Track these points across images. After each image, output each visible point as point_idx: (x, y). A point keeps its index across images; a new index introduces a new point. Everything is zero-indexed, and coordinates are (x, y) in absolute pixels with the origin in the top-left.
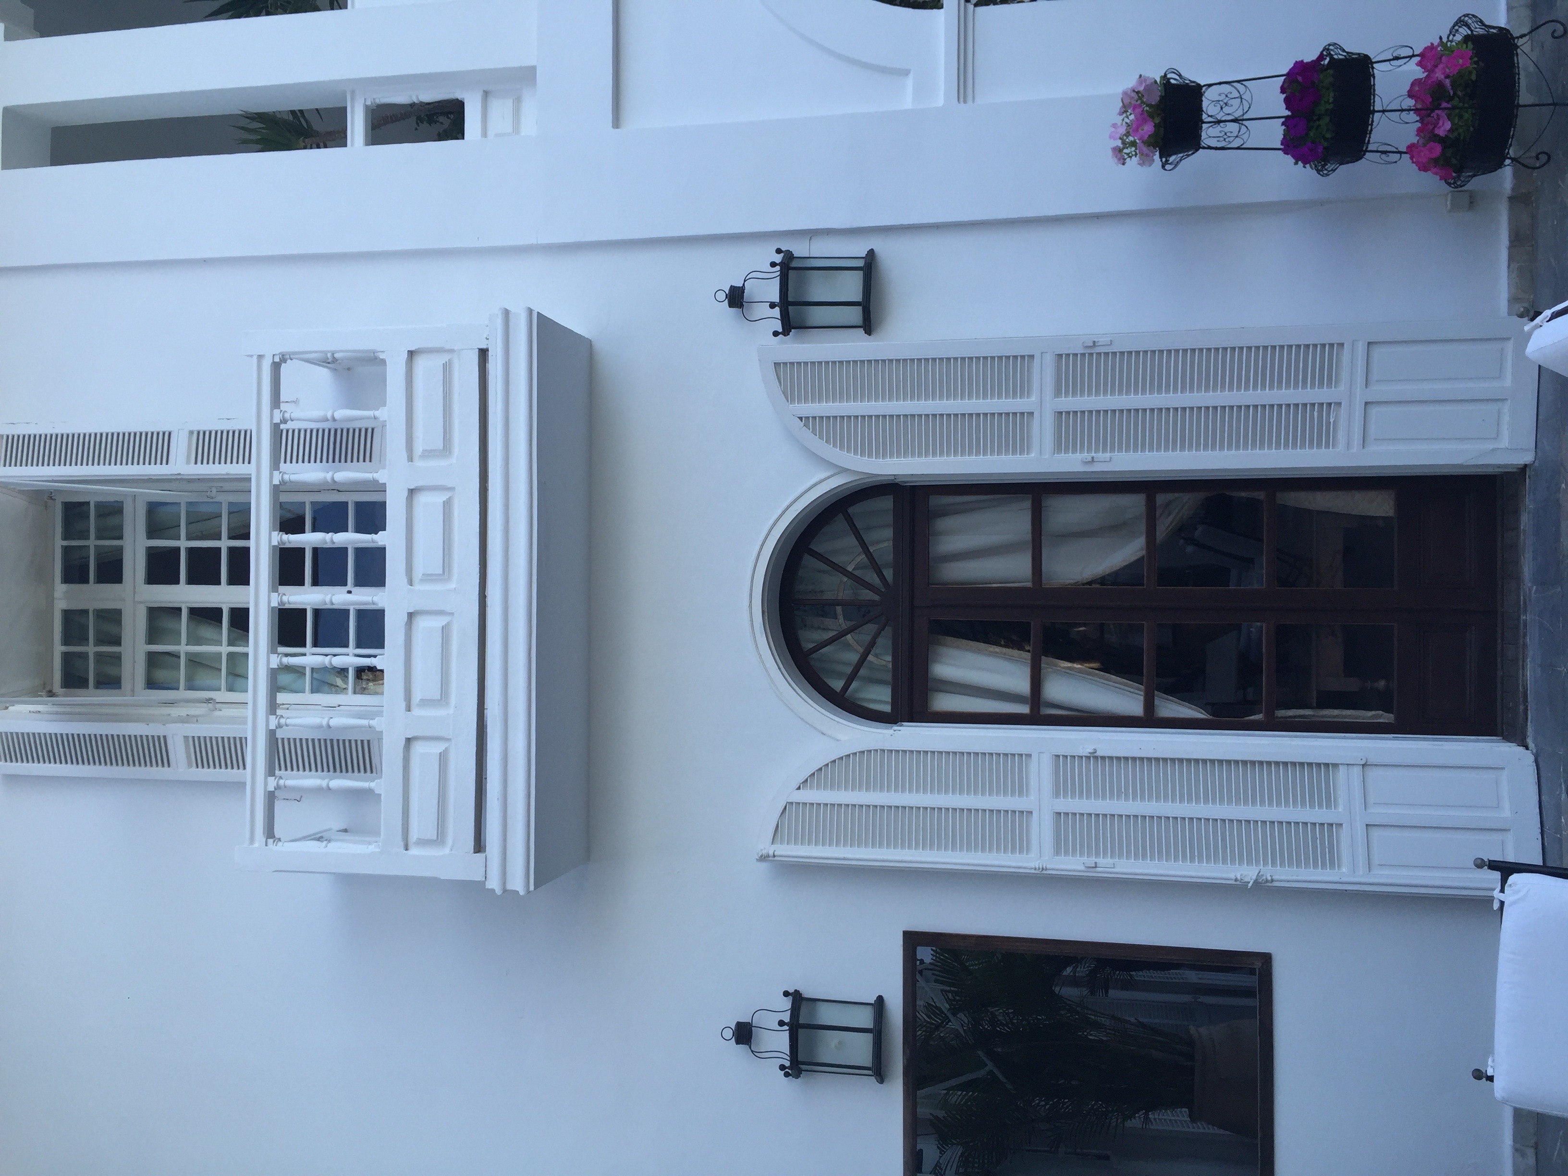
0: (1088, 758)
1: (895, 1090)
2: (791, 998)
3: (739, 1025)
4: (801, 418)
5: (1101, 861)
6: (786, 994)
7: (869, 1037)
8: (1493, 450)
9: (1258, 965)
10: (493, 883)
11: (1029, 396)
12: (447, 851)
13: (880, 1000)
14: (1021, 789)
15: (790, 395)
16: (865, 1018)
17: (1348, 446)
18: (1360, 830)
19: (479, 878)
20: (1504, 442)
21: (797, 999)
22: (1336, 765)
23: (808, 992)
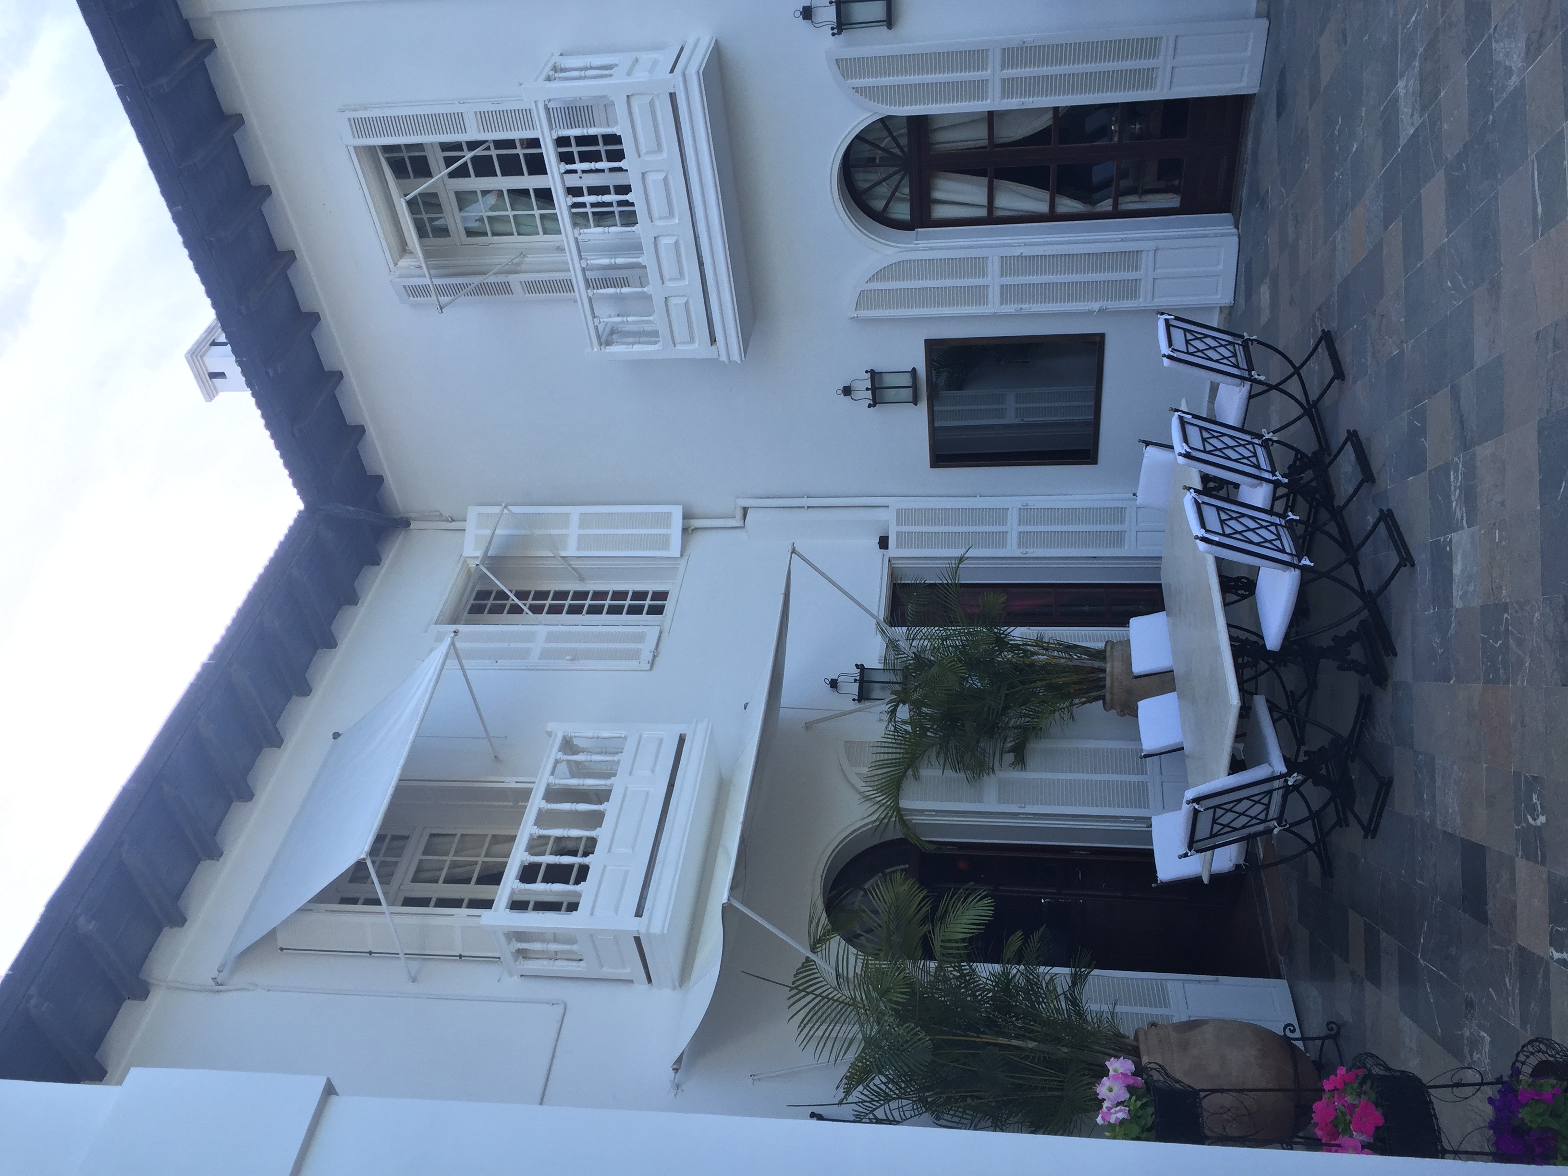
0: (1018, 257)
1: (923, 405)
2: (869, 374)
3: (844, 387)
4: (853, 88)
5: (1023, 306)
6: (867, 372)
7: (911, 389)
8: (1238, 88)
9: (1098, 339)
10: (724, 358)
11: (986, 71)
12: (696, 345)
13: (914, 369)
14: (984, 275)
15: (845, 75)
16: (906, 380)
17: (1162, 89)
18: (1151, 281)
19: (716, 356)
20: (1244, 84)
21: (874, 375)
22: (1142, 251)
23: (877, 369)
